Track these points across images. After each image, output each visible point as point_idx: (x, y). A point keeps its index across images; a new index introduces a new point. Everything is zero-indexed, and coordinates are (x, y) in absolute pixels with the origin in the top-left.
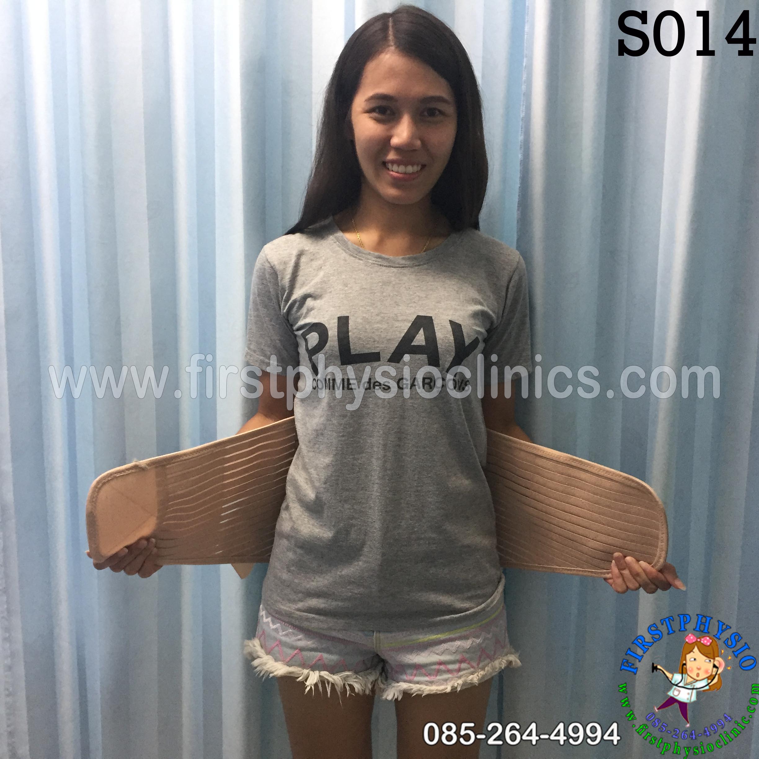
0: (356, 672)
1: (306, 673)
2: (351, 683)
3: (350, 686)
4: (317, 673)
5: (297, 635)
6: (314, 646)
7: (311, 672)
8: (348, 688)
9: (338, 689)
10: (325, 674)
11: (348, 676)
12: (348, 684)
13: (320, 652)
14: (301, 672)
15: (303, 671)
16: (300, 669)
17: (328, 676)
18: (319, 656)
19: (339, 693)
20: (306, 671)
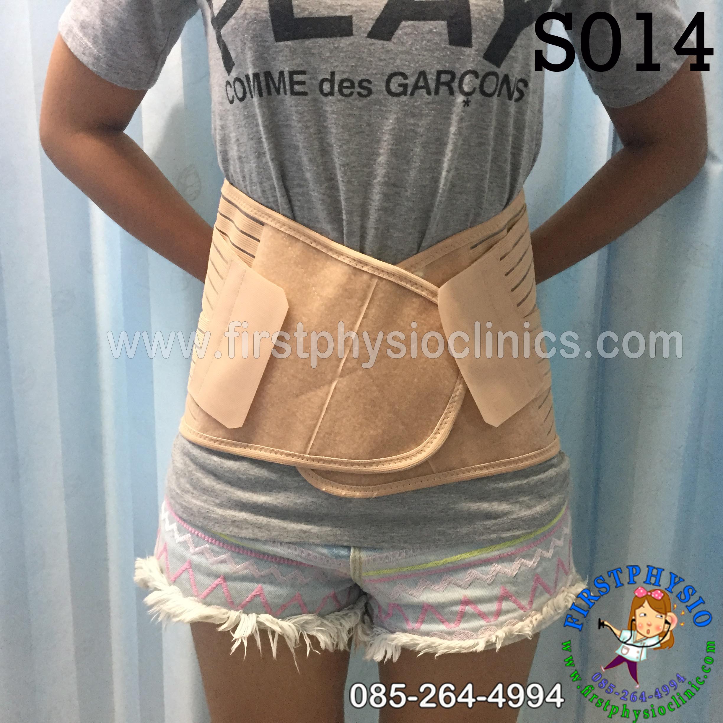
0: (322, 615)
1: (235, 617)
2: (314, 633)
3: (312, 637)
4: (253, 617)
5: (218, 554)
6: (246, 571)
7: (243, 616)
8: (308, 641)
9: (291, 645)
10: (267, 619)
11: (307, 622)
12: (308, 635)
13: (258, 582)
14: (226, 616)
15: (229, 612)
16: (224, 610)
17: (272, 622)
18: (256, 590)
19: (292, 650)
20: (233, 614)
